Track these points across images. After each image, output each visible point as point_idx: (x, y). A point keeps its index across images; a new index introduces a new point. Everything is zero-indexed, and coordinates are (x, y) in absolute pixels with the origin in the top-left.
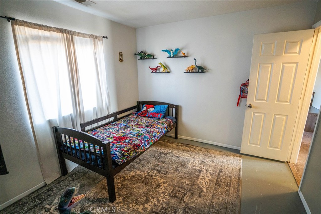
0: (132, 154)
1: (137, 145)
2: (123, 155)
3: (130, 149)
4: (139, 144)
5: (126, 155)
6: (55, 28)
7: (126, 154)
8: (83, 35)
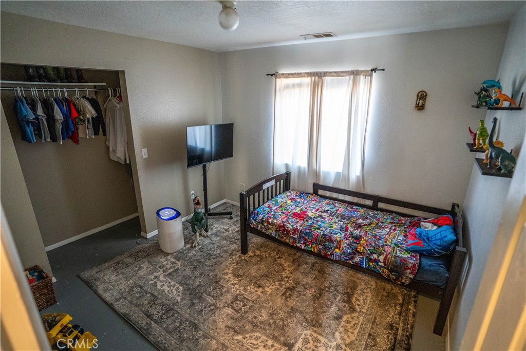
0: (271, 231)
1: (286, 229)
2: (262, 222)
3: (274, 225)
4: (289, 231)
5: (264, 226)
6: (306, 73)
7: (266, 224)
8: (338, 74)
